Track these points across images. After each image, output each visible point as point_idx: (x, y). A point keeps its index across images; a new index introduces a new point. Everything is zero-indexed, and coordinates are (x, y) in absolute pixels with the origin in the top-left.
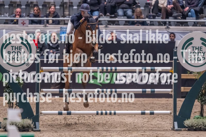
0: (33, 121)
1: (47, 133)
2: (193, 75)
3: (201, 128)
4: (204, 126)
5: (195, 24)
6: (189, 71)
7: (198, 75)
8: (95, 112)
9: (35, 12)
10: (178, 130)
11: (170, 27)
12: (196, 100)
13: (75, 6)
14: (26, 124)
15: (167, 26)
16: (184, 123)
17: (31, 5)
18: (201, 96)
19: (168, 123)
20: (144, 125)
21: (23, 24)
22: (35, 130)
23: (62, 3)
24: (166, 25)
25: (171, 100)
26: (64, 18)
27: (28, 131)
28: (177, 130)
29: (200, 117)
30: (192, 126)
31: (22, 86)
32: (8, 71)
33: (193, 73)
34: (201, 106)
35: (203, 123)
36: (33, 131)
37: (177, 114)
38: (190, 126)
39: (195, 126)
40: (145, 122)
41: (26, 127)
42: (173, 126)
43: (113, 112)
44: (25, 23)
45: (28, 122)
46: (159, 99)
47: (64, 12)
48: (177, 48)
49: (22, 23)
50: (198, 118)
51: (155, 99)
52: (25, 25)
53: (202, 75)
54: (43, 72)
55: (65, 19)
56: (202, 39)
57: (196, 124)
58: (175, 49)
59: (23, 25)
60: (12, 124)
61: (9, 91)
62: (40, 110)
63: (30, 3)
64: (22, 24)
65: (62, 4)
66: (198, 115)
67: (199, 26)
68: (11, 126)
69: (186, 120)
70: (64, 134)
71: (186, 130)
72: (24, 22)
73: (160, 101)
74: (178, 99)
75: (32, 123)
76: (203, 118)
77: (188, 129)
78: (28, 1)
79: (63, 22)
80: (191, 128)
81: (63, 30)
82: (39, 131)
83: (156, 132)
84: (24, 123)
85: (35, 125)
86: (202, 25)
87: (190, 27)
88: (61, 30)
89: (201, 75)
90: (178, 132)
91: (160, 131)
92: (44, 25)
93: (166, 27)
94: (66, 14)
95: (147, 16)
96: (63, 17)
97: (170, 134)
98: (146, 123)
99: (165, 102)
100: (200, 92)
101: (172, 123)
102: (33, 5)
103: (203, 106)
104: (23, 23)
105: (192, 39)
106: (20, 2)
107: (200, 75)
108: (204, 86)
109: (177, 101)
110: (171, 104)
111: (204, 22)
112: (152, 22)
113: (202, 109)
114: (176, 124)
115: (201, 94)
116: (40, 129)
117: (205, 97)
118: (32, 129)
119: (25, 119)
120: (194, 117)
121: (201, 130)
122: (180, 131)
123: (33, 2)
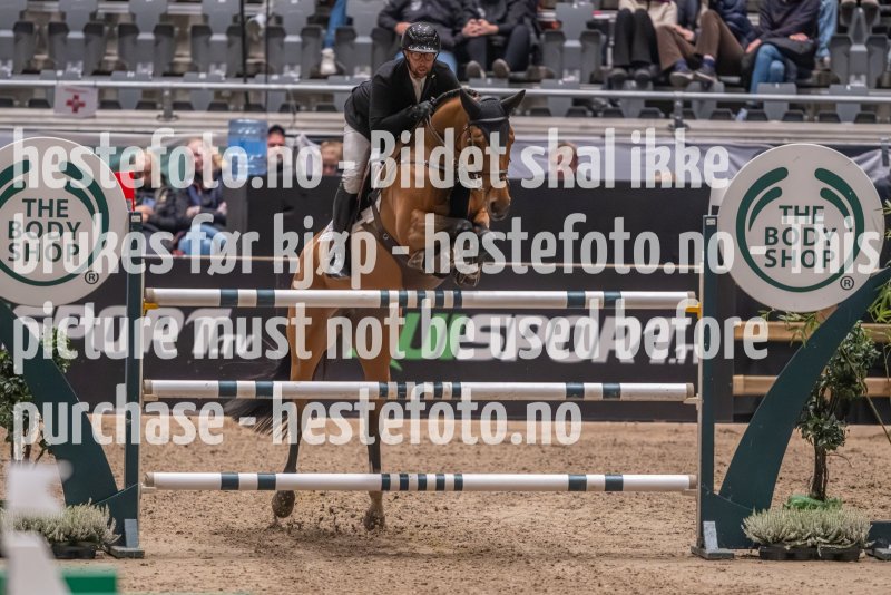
0: (112, 515)
1: (170, 567)
2: (782, 324)
3: (814, 546)
4: (826, 538)
5: (795, 112)
6: (768, 308)
7: (803, 324)
10: (719, 554)
11: (691, 123)
12: (795, 431)
13: (294, 34)
14: (84, 529)
15: (678, 118)
16: (745, 527)
17: (107, 28)
18: (817, 412)
19: (679, 525)
20: (575, 533)
21: (75, 105)
22: (123, 552)
23: (239, 19)
24: (672, 115)
25: (691, 432)
26: (245, 82)
27: (92, 556)
28: (714, 557)
29: (813, 501)
30: (778, 540)
31: (67, 368)
32: (9, 306)
33: (784, 317)
34: (817, 454)
35: (825, 527)
36: (111, 555)
37: (717, 488)
38: (770, 540)
39: (791, 540)
40: (582, 523)
41: (83, 540)
42: (698, 540)
43: (450, 478)
44: (82, 105)
45: (93, 517)
46: (641, 425)
47: (245, 55)
48: (716, 210)
49: (69, 103)
50: (802, 506)
51: (623, 424)
52: (80, 109)
53: (823, 326)
54: (154, 308)
55: (251, 85)
56: (822, 174)
57: (794, 530)
58: (710, 215)
59: (75, 110)
60: (26, 525)
61: (15, 386)
62: (141, 467)
63: (103, 17)
64: (70, 108)
65: (238, 24)
66: (801, 493)
67: (811, 120)
68: (19, 533)
69: (754, 513)
70: (242, 571)
71: (752, 557)
72: (76, 97)
74: (718, 426)
75: (109, 523)
76: (824, 507)
77: (760, 552)
78: (94, 10)
79: (242, 100)
80: (773, 549)
81: (240, 131)
82: (139, 555)
83: (629, 564)
84: (76, 522)
85: (120, 530)
86: (824, 118)
87: (774, 125)
88: (230, 134)
89: (817, 326)
90: (718, 564)
91: (643, 557)
92: (161, 113)
93: (672, 122)
95: (592, 76)
96: (241, 79)
97: (684, 570)
98: (585, 527)
99: (666, 439)
100: (811, 398)
101: (696, 527)
102: (116, 29)
103: (824, 454)
104: (76, 102)
105: (781, 173)
106: (63, 15)
107: (813, 325)
108: (830, 372)
109: (716, 433)
110: (690, 444)
111: (833, 104)
112: (613, 101)
113: (820, 468)
114: (710, 530)
115: (816, 403)
116: (142, 547)
117: (833, 417)
118: (108, 546)
119: (78, 505)
120: (786, 503)
121: (815, 557)
122: (727, 561)
123: (117, 15)
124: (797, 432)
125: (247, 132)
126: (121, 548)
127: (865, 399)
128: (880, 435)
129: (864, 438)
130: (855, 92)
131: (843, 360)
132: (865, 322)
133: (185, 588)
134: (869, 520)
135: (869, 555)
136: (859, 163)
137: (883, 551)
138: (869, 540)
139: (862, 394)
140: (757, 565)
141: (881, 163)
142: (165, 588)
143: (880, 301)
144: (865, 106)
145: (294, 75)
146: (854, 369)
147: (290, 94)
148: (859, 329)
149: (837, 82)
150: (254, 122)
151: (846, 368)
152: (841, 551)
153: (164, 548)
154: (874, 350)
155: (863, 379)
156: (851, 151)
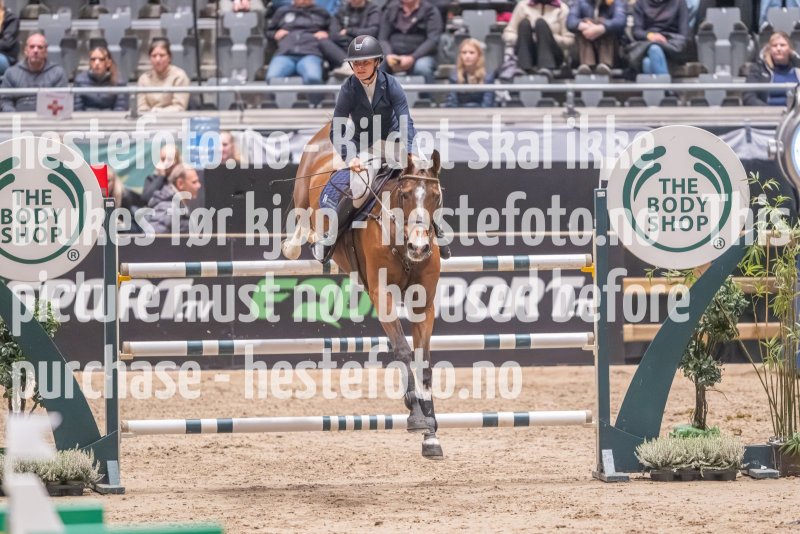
0: (96, 457)
1: (147, 500)
2: (664, 279)
3: (697, 469)
4: (707, 461)
5: (670, 99)
6: (652, 267)
7: (683, 279)
8: (320, 419)
9: (94, 66)
10: (616, 478)
11: (581, 110)
12: (678, 371)
13: (240, 43)
14: (73, 470)
15: (571, 106)
16: (638, 454)
17: (80, 43)
18: (696, 354)
19: (583, 452)
20: (493, 462)
21: (55, 109)
22: (106, 489)
23: (193, 32)
24: (565, 104)
25: (590, 373)
26: (200, 85)
27: (80, 493)
28: (611, 480)
29: (695, 430)
30: (667, 464)
31: (55, 333)
32: (3, 281)
33: (665, 274)
34: (697, 390)
35: (706, 451)
36: (97, 492)
37: (613, 422)
38: (659, 464)
39: (678, 464)
40: (498, 454)
41: (72, 480)
42: (598, 465)
43: (381, 418)
44: (61, 108)
45: (80, 459)
47: (199, 64)
48: (605, 184)
49: (50, 107)
50: (686, 435)
52: (59, 112)
53: (699, 281)
54: (128, 279)
55: (204, 88)
56: (695, 151)
57: (680, 455)
58: (600, 188)
59: (55, 113)
60: (23, 468)
61: (11, 350)
62: (119, 416)
63: (76, 33)
64: (51, 111)
65: (192, 36)
66: (685, 423)
67: (684, 105)
68: (18, 475)
69: (645, 442)
71: (644, 479)
72: (55, 102)
73: (548, 375)
74: (612, 368)
75: (94, 465)
76: (705, 435)
77: (652, 475)
78: (69, 27)
79: (198, 101)
80: (662, 472)
81: (197, 128)
82: (121, 491)
83: (539, 488)
84: (66, 463)
85: (104, 470)
86: (695, 103)
87: (653, 110)
89: (695, 280)
90: (616, 487)
91: (551, 482)
93: (565, 110)
94: (205, 71)
96: (197, 83)
97: (586, 492)
98: (501, 457)
99: (567, 380)
100: (691, 342)
101: (596, 457)
102: (88, 43)
103: (704, 390)
104: (55, 106)
107: (691, 279)
108: (706, 320)
109: (611, 374)
110: (588, 384)
111: (702, 91)
112: (514, 93)
113: (701, 402)
114: (608, 457)
115: (695, 347)
116: (122, 484)
117: (710, 358)
118: (94, 484)
119: (67, 449)
120: (672, 432)
121: (700, 478)
122: (623, 483)
123: (89, 31)
124: (680, 372)
125: (203, 128)
126: (104, 484)
127: (737, 342)
128: (751, 372)
129: (737, 375)
130: (721, 80)
131: (717, 309)
132: (735, 276)
133: (161, 518)
134: (743, 445)
135: (744, 475)
136: (726, 140)
137: (757, 471)
138: (744, 461)
139: (735, 338)
140: (648, 486)
141: (745, 140)
142: (143, 518)
143: (748, 258)
144: (730, 92)
145: (242, 78)
146: (728, 316)
147: (236, 94)
148: (730, 283)
149: (705, 71)
150: (208, 119)
151: (721, 315)
152: (720, 472)
153: (142, 484)
154: (744, 300)
155: (735, 324)
156: (718, 131)
